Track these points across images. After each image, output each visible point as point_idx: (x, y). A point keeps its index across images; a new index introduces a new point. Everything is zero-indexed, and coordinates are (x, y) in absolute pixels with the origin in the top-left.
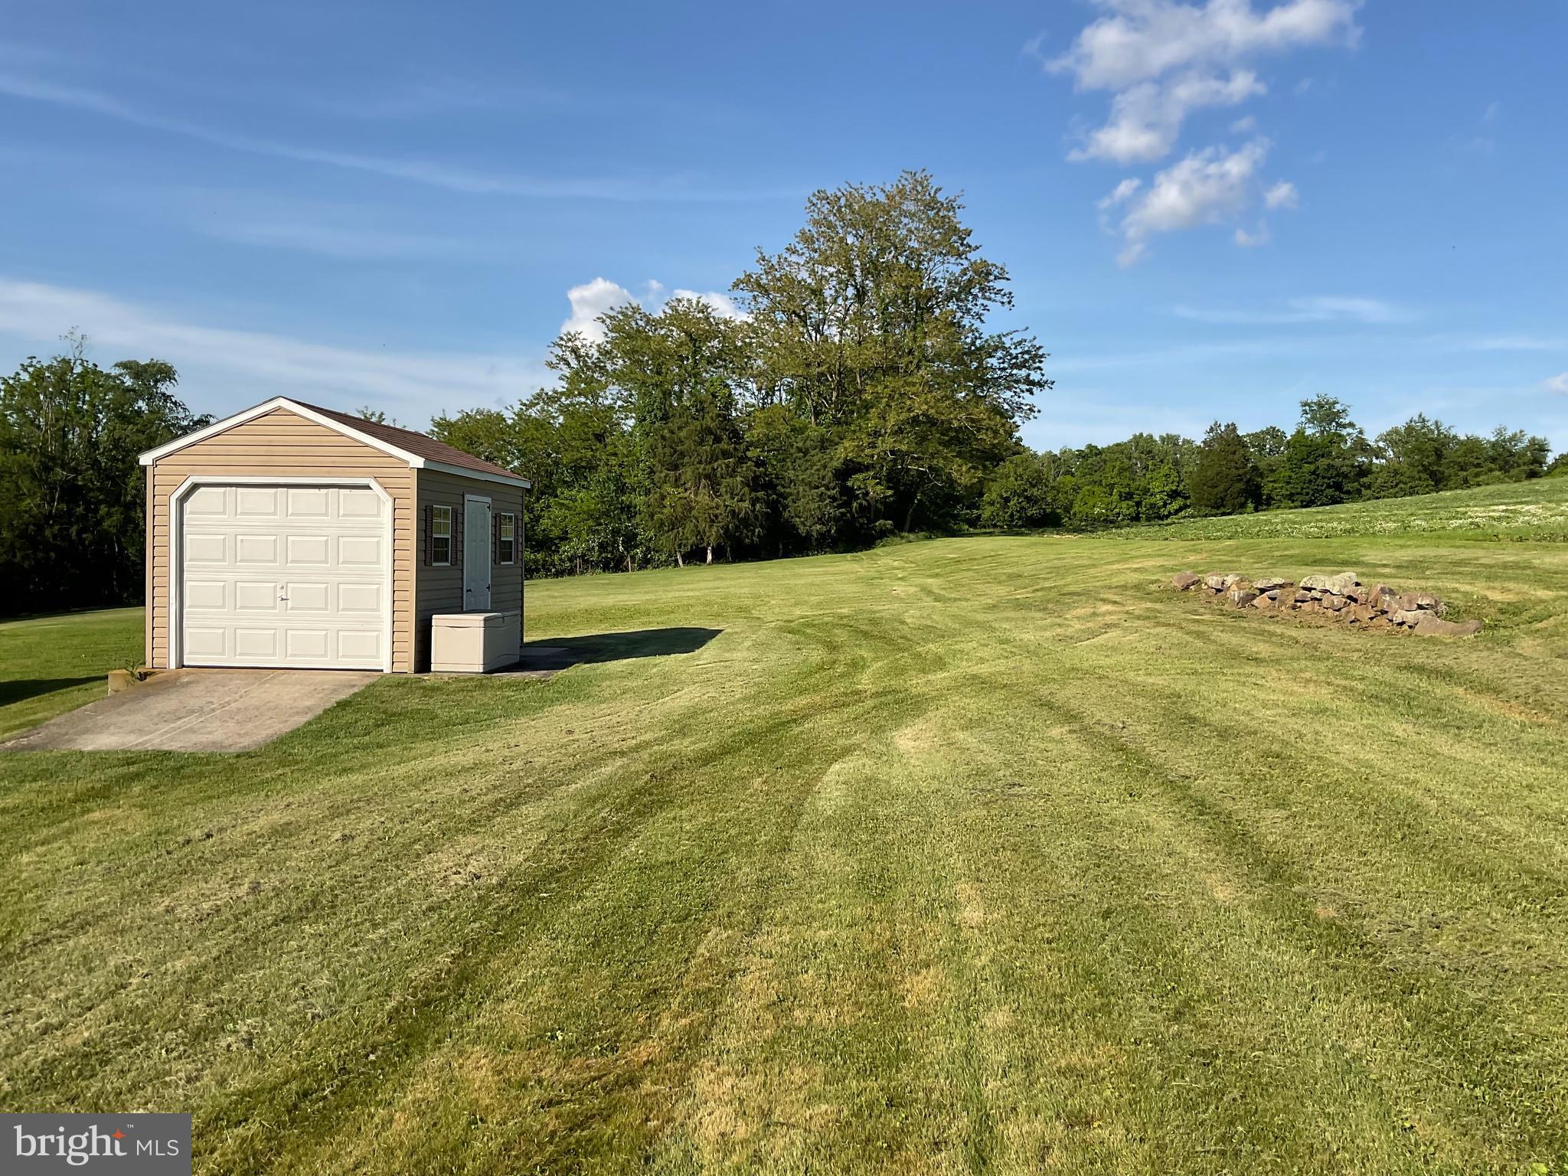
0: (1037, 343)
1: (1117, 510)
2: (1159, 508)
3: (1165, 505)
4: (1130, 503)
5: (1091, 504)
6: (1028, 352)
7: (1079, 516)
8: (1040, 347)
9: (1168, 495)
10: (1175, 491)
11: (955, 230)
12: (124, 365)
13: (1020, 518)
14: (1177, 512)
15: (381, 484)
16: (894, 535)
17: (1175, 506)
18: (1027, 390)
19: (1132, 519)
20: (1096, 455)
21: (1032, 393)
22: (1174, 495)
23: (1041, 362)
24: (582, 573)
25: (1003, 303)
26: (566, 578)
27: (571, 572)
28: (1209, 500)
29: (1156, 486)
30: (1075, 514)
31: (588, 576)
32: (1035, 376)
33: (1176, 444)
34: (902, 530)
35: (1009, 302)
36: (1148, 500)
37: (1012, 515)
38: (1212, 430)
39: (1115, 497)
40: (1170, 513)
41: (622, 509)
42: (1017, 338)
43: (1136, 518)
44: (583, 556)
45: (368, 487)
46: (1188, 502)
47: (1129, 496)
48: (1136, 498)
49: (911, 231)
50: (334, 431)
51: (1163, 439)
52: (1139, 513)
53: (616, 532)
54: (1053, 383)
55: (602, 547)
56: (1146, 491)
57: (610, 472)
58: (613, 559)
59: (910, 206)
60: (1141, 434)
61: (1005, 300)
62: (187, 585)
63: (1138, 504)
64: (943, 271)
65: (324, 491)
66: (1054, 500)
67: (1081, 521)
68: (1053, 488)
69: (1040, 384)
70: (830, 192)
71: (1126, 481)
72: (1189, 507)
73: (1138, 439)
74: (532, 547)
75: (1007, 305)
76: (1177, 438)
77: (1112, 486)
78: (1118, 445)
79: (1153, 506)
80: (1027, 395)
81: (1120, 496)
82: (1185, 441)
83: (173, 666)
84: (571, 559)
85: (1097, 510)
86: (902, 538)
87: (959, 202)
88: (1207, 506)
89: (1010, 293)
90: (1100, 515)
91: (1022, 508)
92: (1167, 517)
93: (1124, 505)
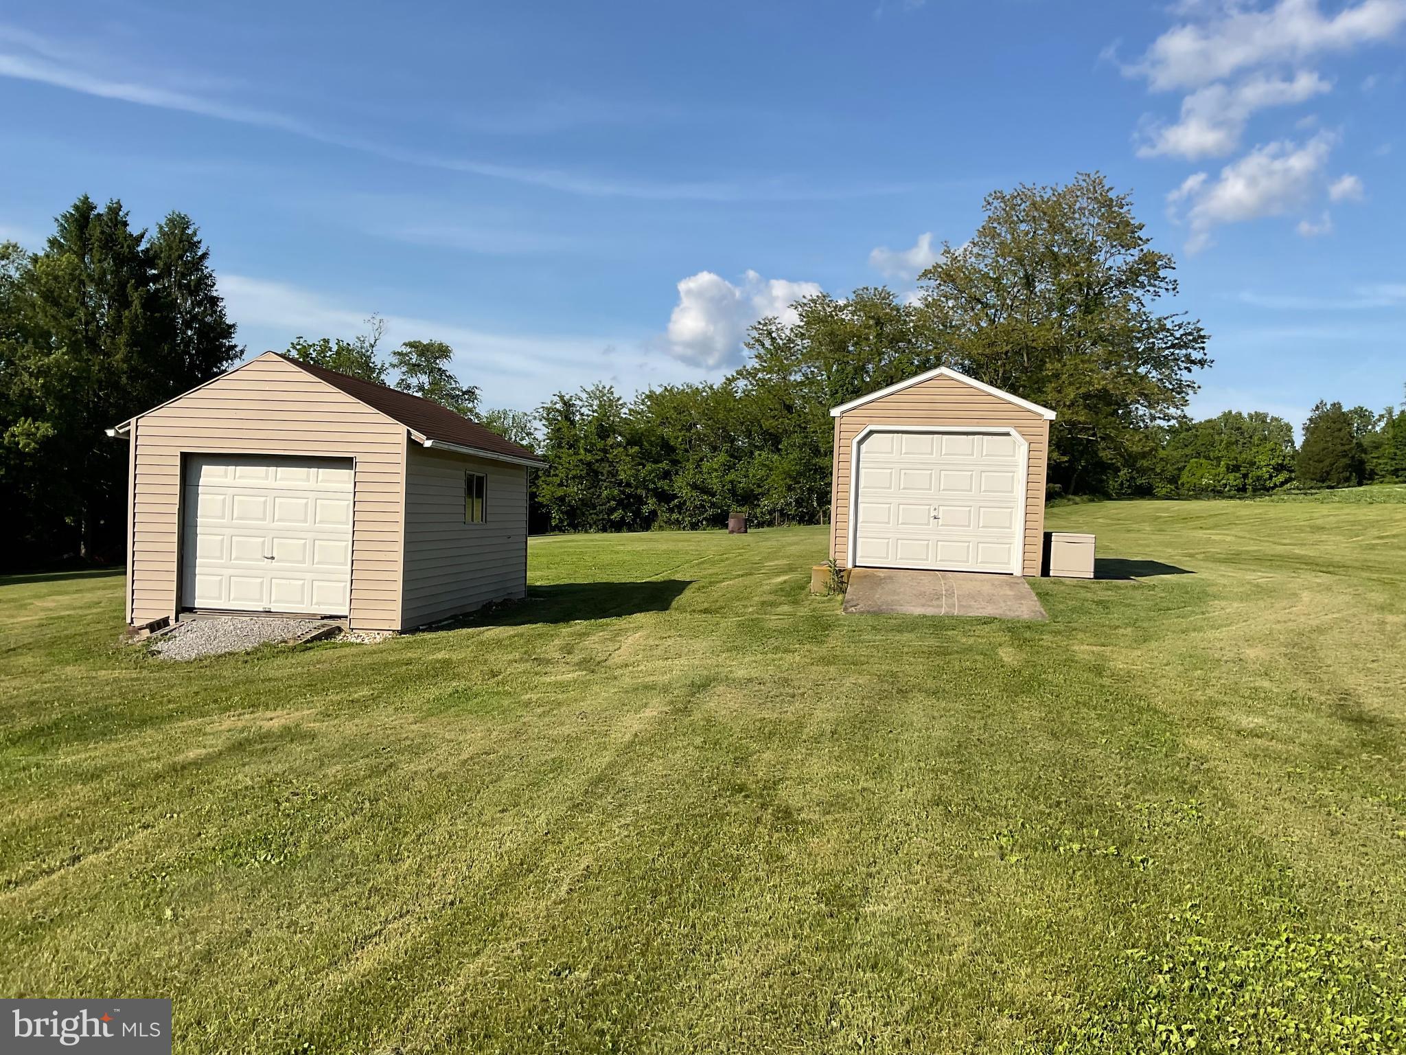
0: (1199, 325)
1: (1224, 481)
2: (1265, 480)
3: (1271, 477)
4: (1237, 475)
5: (1198, 475)
6: (1190, 334)
7: (1187, 486)
8: (1202, 329)
9: (1274, 468)
10: (1281, 465)
11: (1128, 224)
12: (411, 345)
13: (1129, 487)
14: (1282, 484)
15: (1020, 432)
16: (1062, 497)
17: (1281, 478)
18: (1186, 368)
19: (1239, 490)
20: (1187, 430)
21: (1190, 371)
22: (1280, 468)
23: (1204, 342)
24: (779, 525)
25: (1167, 289)
26: (766, 529)
27: (770, 524)
28: (1314, 474)
29: (1262, 460)
30: (1183, 484)
31: (785, 526)
32: (1196, 355)
33: (1264, 421)
34: (1067, 493)
35: (1174, 289)
36: (1255, 473)
37: (1122, 484)
38: (1317, 407)
39: (1222, 469)
40: (1275, 485)
41: (816, 470)
42: (1177, 321)
43: (1242, 489)
44: (782, 510)
45: (1008, 434)
46: (1293, 475)
47: (1236, 468)
48: (1243, 471)
49: (1089, 226)
50: (983, 391)
51: (1251, 416)
52: (1245, 484)
53: (811, 490)
54: (1212, 362)
55: (799, 502)
56: (1252, 464)
57: (806, 437)
58: (807, 513)
59: (1083, 202)
60: (1230, 412)
61: (1170, 287)
62: (861, 506)
63: (1245, 476)
64: (1116, 261)
65: (971, 437)
66: (1163, 471)
67: (1189, 490)
68: (1162, 459)
69: (1202, 363)
70: (1007, 193)
71: (1233, 455)
72: (1294, 479)
73: (1227, 416)
74: (737, 501)
75: (1171, 292)
76: (1266, 415)
77: (1219, 459)
78: (1209, 421)
79: (1259, 478)
80: (1185, 372)
81: (1228, 468)
82: (1273, 419)
83: (850, 566)
84: (770, 513)
85: (1204, 481)
86: (1069, 500)
87: (1128, 200)
88: (1312, 479)
89: (1175, 281)
90: (1208, 485)
91: (1132, 478)
92: (1273, 488)
93: (1231, 476)
